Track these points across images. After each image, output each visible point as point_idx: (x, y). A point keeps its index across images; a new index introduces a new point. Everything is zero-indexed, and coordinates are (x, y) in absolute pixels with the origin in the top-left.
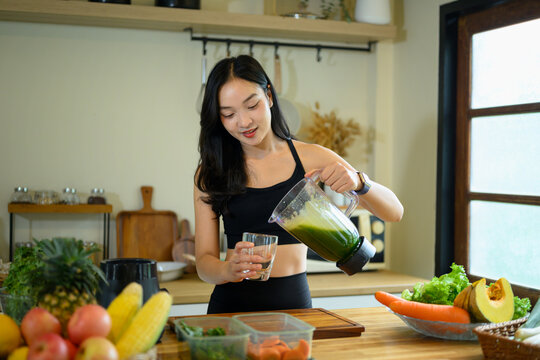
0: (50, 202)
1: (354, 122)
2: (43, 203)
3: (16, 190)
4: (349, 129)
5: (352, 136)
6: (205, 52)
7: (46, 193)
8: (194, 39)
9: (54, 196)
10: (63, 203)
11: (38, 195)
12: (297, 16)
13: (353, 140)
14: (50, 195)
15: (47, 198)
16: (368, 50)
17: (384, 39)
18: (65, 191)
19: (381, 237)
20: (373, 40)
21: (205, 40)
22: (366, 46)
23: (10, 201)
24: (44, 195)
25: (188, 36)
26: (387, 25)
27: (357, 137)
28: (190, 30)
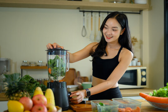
0: (34, 65)
1: (135, 38)
2: (32, 66)
3: (23, 62)
4: (133, 40)
5: (134, 42)
6: (84, 15)
7: (33, 62)
8: (80, 11)
9: (35, 63)
10: (38, 66)
11: (30, 63)
12: (115, 2)
13: (135, 44)
14: (34, 63)
15: (33, 64)
16: (140, 13)
17: (145, 9)
18: (39, 62)
19: (145, 76)
20: (141, 10)
21: (84, 12)
22: (139, 12)
23: (21, 65)
24: (32, 63)
25: (78, 10)
26: (145, 4)
27: (136, 43)
28: (78, 8)
